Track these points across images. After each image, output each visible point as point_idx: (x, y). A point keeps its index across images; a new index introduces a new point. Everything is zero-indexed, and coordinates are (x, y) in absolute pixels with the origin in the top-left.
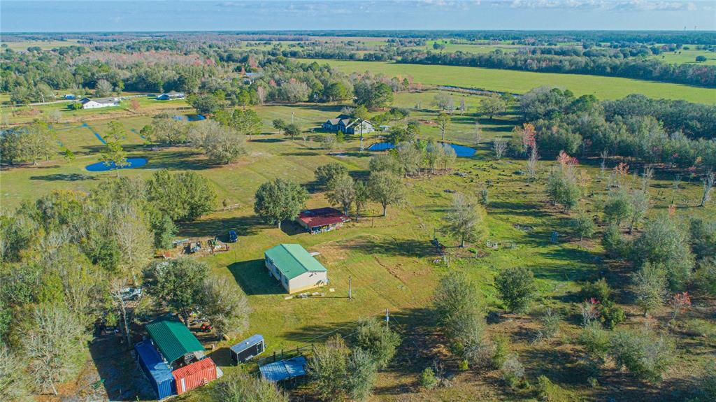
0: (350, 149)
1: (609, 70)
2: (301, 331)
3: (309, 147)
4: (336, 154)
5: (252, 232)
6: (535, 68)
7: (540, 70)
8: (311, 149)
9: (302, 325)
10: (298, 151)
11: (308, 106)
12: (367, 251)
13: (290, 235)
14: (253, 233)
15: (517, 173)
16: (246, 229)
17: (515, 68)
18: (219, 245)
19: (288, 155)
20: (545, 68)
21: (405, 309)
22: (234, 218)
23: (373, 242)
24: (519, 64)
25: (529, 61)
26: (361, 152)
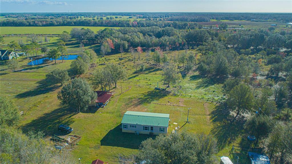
5: (68, 122)
12: (147, 102)
14: (71, 122)
15: (121, 59)
16: (59, 122)
21: (209, 115)
23: (142, 98)
24: (32, 23)
25: (36, 22)
26: (33, 67)
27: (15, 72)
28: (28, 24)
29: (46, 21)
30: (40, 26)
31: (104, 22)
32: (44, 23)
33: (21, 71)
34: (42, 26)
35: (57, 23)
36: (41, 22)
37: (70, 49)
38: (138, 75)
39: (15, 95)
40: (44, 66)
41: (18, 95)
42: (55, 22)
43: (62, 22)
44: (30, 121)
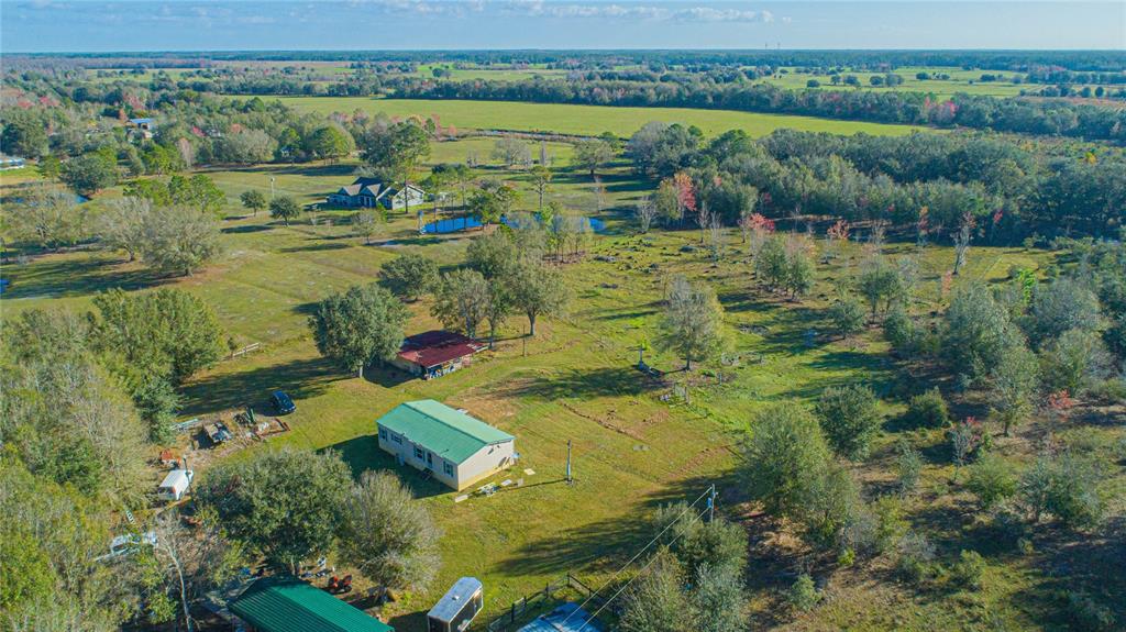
3: (326, 235)
5: (313, 391)
6: (608, 101)
7: (615, 103)
8: (329, 238)
10: (307, 243)
11: (277, 169)
13: (388, 387)
14: (316, 393)
15: (686, 250)
16: (297, 386)
17: (577, 101)
18: (264, 424)
19: (293, 250)
20: (621, 99)
22: (260, 370)
24: (582, 94)
25: (595, 90)
26: (421, 237)
27: (368, 245)
28: (573, 95)
29: (627, 88)
30: (605, 104)
31: (820, 100)
32: (619, 95)
33: (382, 244)
34: (609, 105)
35: (658, 95)
36: (611, 89)
37: (581, 194)
39: (304, 303)
40: (446, 240)
41: (302, 306)
42: (651, 91)
43: (675, 93)
44: (251, 368)
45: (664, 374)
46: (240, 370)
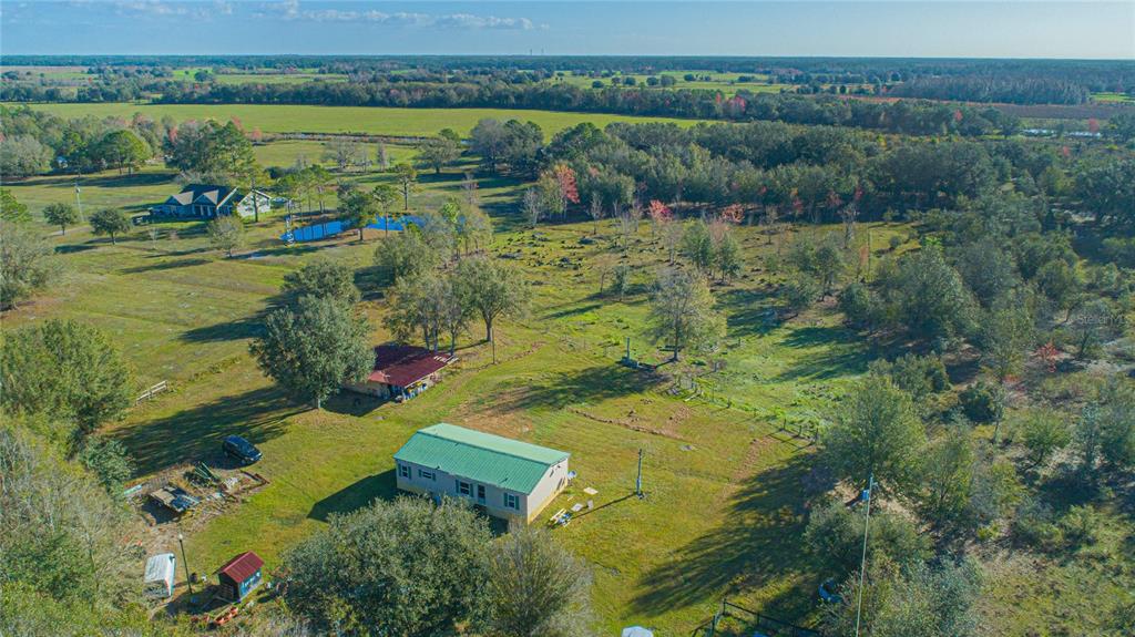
0: (260, 244)
1: (513, 100)
2: (647, 589)
3: (171, 251)
4: (249, 256)
5: (268, 431)
6: (407, 102)
7: (414, 105)
8: (179, 254)
9: (635, 577)
10: (152, 261)
11: (61, 181)
12: (550, 404)
13: (360, 415)
14: (276, 433)
15: (584, 242)
16: (243, 429)
17: (373, 103)
18: (232, 480)
19: (138, 270)
20: (422, 101)
21: (744, 481)
22: (182, 414)
23: (543, 388)
24: (378, 96)
25: (392, 91)
26: (289, 246)
27: (231, 258)
28: (368, 97)
29: (425, 90)
30: (403, 106)
32: (418, 96)
34: (410, 106)
35: (459, 95)
36: (409, 91)
37: (442, 193)
38: (597, 307)
39: (186, 329)
41: (190, 333)
42: (452, 91)
43: (476, 94)
44: (170, 414)
45: (656, 367)
46: (154, 417)
